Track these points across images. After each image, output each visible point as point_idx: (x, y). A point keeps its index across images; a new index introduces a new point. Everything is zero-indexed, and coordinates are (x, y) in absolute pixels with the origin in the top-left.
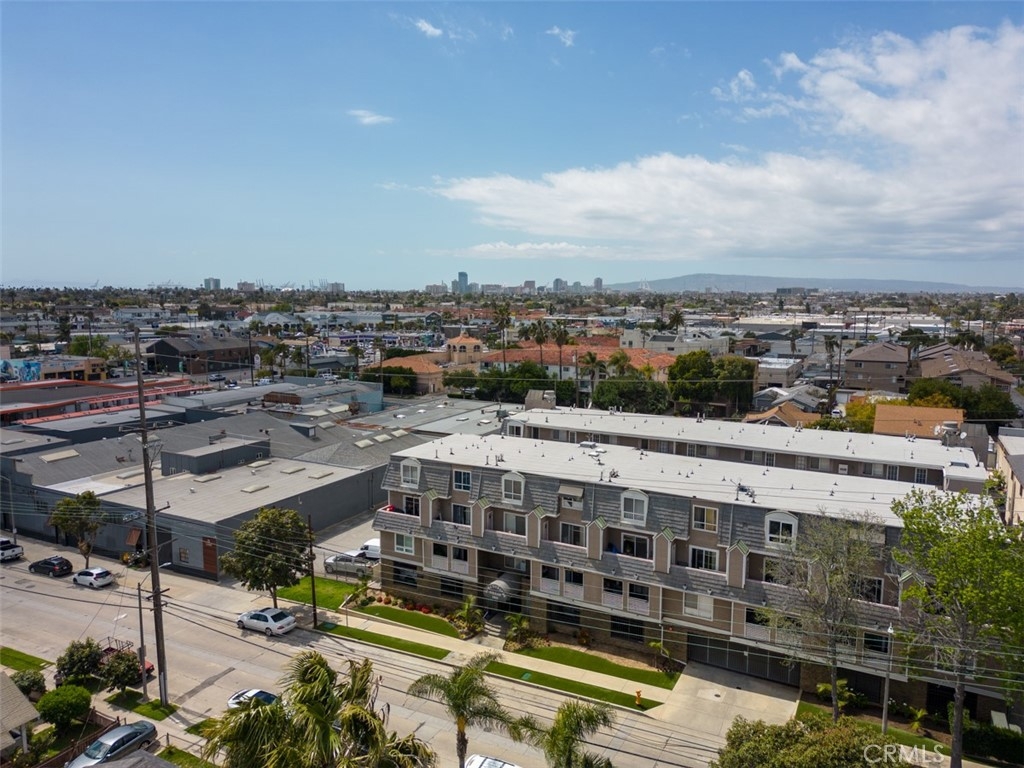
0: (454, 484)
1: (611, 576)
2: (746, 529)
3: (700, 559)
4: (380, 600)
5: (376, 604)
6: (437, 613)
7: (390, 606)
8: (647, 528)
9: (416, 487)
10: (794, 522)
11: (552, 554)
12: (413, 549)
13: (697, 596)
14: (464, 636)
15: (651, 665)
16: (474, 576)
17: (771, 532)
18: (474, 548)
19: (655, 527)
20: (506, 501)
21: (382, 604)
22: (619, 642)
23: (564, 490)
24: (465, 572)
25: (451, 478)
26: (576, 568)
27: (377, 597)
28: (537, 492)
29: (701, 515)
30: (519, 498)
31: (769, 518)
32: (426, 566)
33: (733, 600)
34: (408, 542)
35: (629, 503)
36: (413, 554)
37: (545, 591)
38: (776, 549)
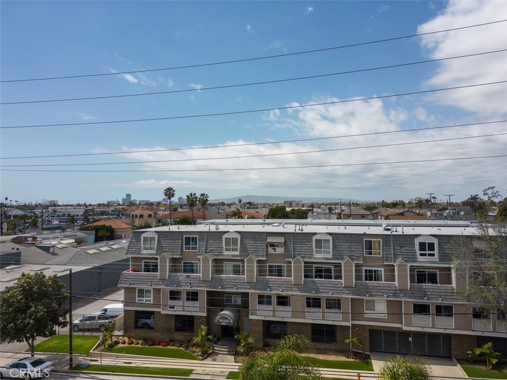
0: (184, 246)
1: (313, 295)
2: (403, 250)
3: (371, 276)
4: (124, 343)
5: (120, 345)
6: (173, 345)
7: (133, 345)
8: (334, 258)
9: (154, 252)
10: (435, 241)
11: (266, 286)
12: (152, 299)
14: (201, 358)
15: (348, 357)
16: (204, 312)
17: (420, 250)
18: (203, 289)
19: (339, 257)
20: (226, 253)
21: (126, 345)
22: (318, 345)
23: (270, 240)
25: (182, 242)
26: (284, 293)
27: (121, 341)
28: (250, 243)
29: (369, 245)
30: (236, 250)
33: (403, 300)
34: (148, 294)
35: (318, 242)
36: (152, 303)
37: (261, 314)
38: (424, 261)
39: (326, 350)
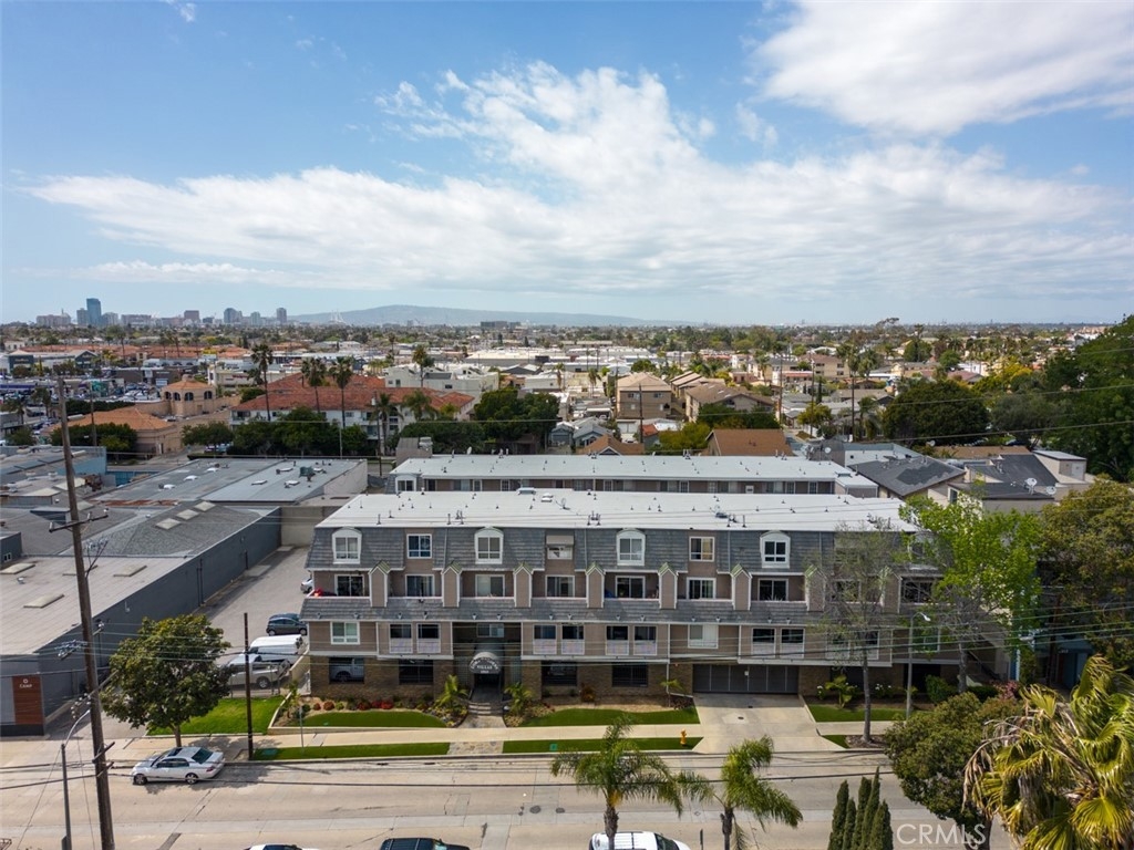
0: (408, 551)
1: (617, 622)
2: (743, 553)
3: (698, 590)
4: (317, 708)
5: (313, 713)
6: (401, 707)
7: (335, 711)
8: (646, 567)
9: (357, 562)
10: (787, 540)
11: (547, 611)
12: (358, 637)
13: (701, 627)
14: (453, 724)
15: (664, 706)
16: (449, 654)
17: (766, 553)
18: (446, 623)
19: (655, 564)
20: (480, 562)
21: (323, 711)
22: (621, 690)
23: (551, 540)
24: (437, 650)
25: (405, 545)
26: (575, 622)
27: (312, 706)
28: (519, 547)
29: (697, 545)
30: (497, 556)
31: (763, 541)
32: (381, 653)
33: (740, 624)
34: (350, 630)
35: (625, 544)
36: (358, 643)
37: (539, 651)
38: (772, 568)
39: (632, 696)
